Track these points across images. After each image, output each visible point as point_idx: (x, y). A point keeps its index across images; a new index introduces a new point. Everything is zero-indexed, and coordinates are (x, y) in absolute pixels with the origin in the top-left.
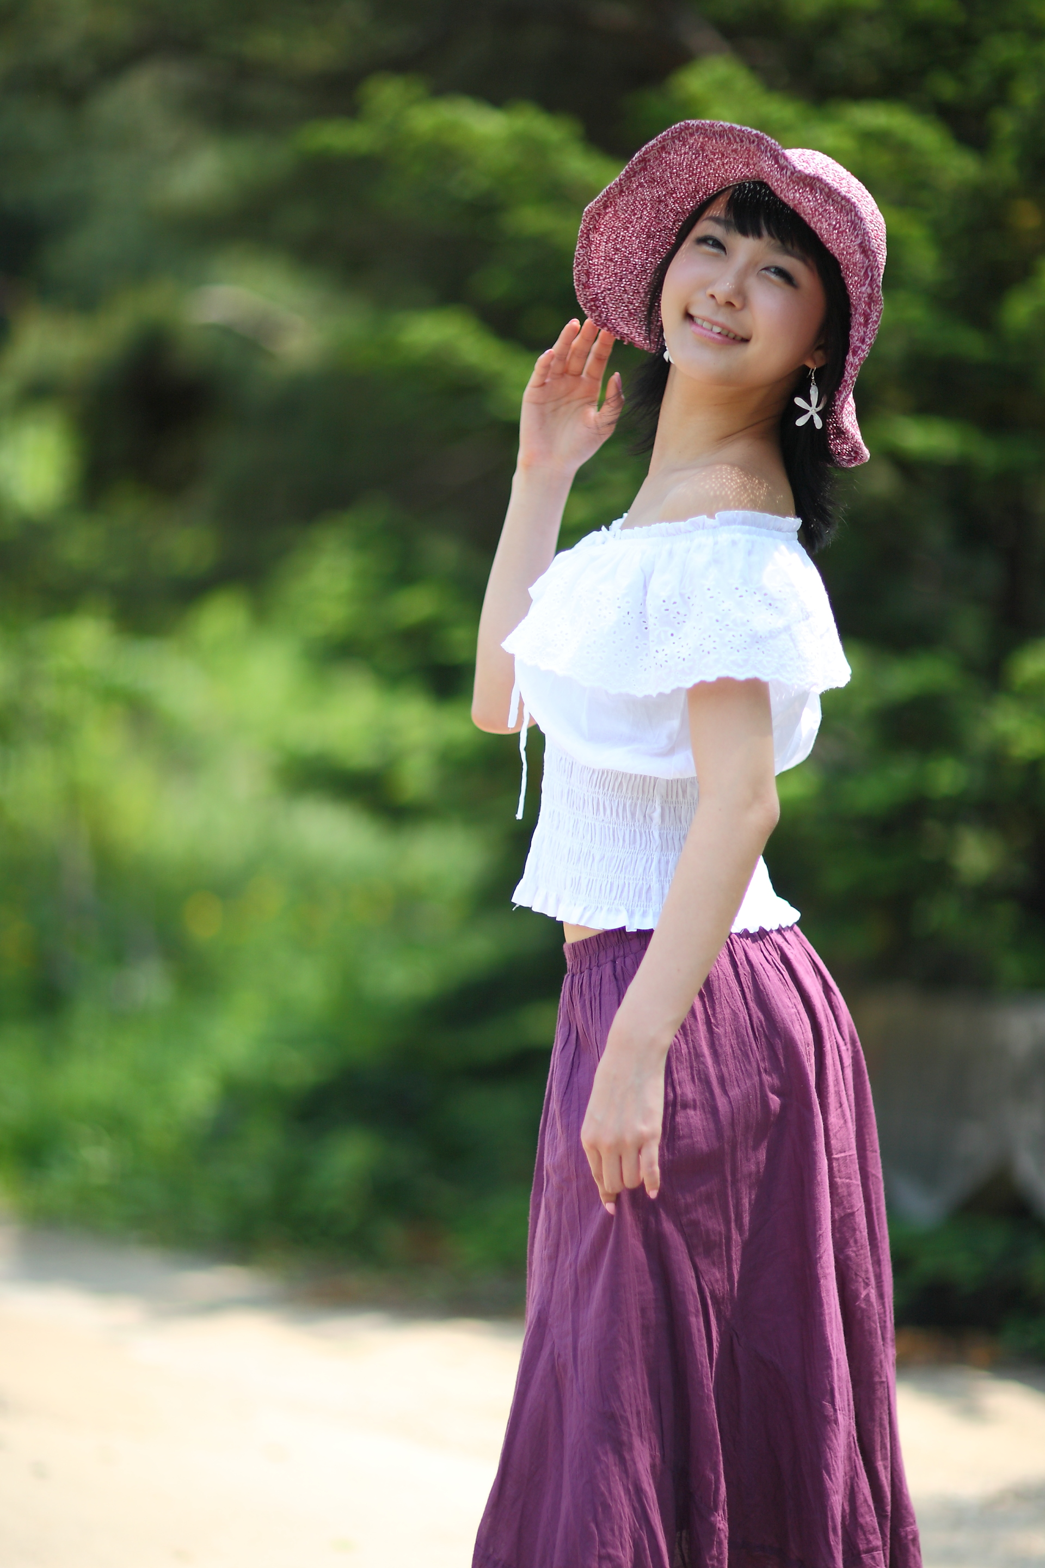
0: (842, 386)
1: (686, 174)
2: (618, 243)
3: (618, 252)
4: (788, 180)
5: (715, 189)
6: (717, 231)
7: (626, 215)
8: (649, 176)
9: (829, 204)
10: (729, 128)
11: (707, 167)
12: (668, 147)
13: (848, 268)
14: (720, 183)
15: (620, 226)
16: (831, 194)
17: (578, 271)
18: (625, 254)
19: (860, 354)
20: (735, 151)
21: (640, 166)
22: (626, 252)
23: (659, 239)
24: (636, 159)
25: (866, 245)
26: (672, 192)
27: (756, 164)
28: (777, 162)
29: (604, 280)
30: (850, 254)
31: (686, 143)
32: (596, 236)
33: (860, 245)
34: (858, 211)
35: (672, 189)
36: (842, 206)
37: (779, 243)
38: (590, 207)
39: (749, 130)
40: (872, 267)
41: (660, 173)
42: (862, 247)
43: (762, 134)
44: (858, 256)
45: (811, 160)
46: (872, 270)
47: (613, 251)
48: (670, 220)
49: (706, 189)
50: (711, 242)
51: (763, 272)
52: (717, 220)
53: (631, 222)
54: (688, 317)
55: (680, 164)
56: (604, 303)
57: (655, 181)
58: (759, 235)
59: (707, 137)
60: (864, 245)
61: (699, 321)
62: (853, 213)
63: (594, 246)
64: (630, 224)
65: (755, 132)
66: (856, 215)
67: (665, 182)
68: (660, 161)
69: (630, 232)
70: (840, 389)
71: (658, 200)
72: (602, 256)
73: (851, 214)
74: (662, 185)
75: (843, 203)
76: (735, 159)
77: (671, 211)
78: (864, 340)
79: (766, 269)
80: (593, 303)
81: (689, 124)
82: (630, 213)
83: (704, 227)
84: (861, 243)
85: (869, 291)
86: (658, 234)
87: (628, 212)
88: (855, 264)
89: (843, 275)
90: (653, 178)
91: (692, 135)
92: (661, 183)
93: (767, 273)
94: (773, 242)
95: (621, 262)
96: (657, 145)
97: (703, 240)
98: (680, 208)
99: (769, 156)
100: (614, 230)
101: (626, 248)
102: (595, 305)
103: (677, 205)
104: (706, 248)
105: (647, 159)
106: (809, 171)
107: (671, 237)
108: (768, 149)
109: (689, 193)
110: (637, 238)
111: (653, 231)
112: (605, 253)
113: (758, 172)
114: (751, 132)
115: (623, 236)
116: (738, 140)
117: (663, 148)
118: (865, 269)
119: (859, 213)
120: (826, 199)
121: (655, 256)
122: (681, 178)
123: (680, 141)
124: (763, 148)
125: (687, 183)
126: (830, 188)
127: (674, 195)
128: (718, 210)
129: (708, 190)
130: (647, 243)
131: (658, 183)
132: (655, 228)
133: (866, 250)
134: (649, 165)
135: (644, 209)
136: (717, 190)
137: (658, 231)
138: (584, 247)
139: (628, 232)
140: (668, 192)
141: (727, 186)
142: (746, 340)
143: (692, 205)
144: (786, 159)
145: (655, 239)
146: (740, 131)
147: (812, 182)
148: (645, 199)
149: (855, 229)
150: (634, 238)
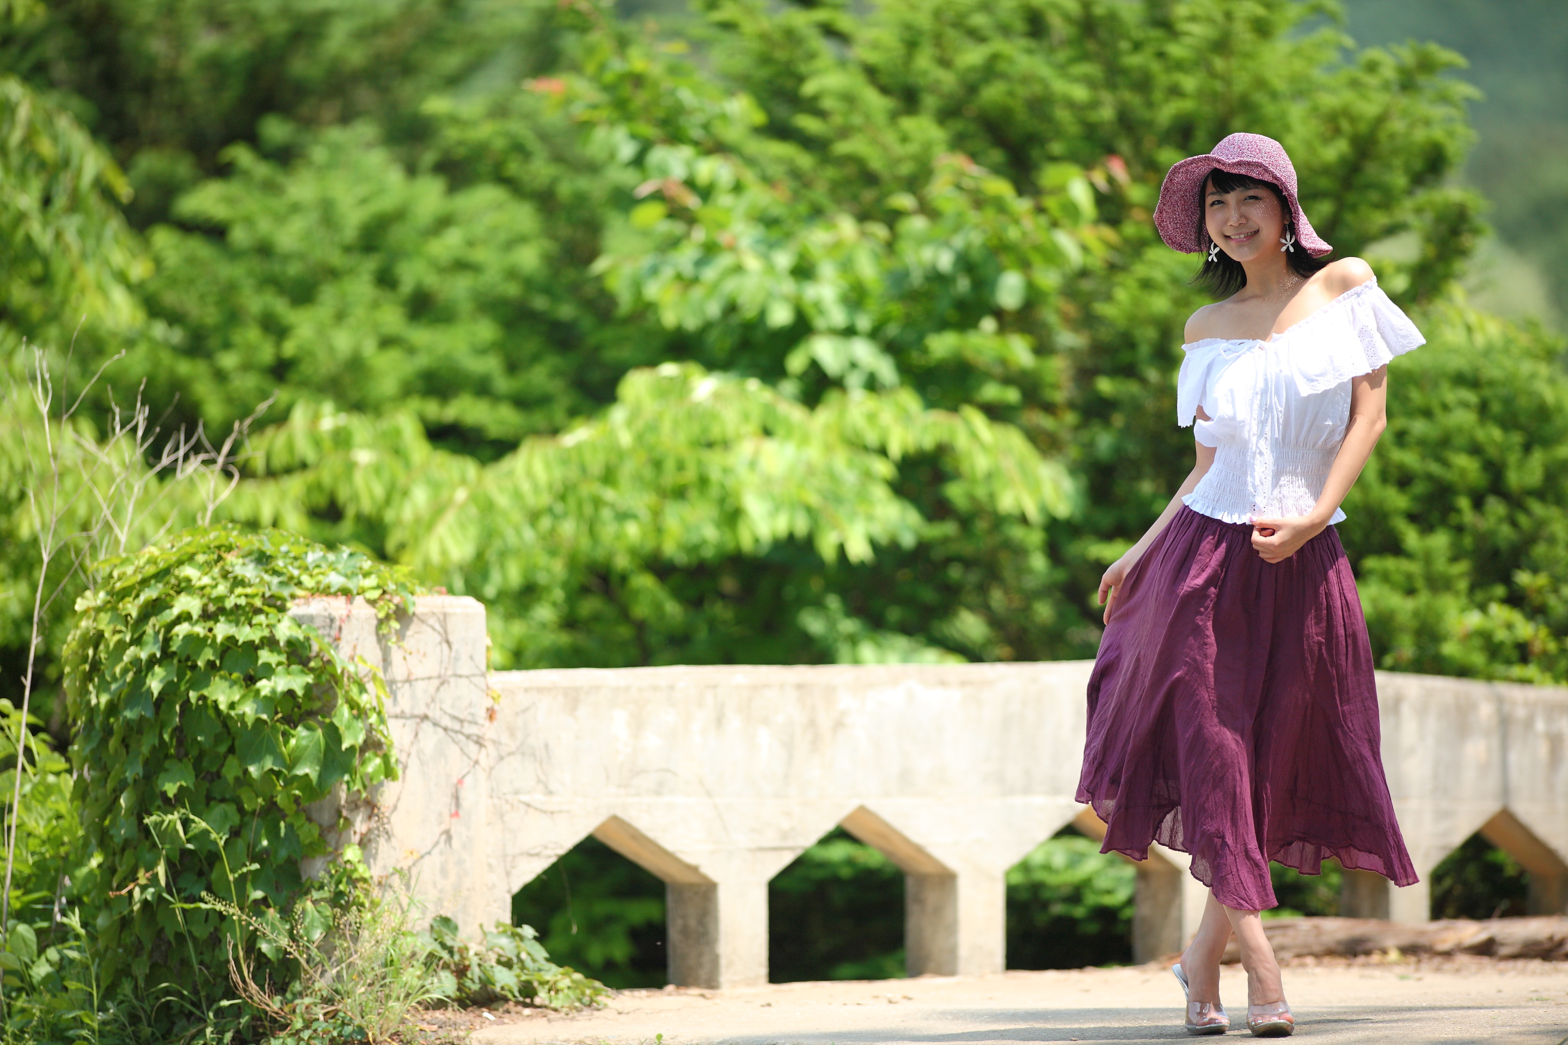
6: (1216, 198)
52: (1213, 194)
54: (1227, 237)
58: (1233, 189)
61: (1233, 237)
83: (1209, 200)
97: (1213, 204)
104: (1216, 207)
128: (1210, 188)
142: (1257, 232)
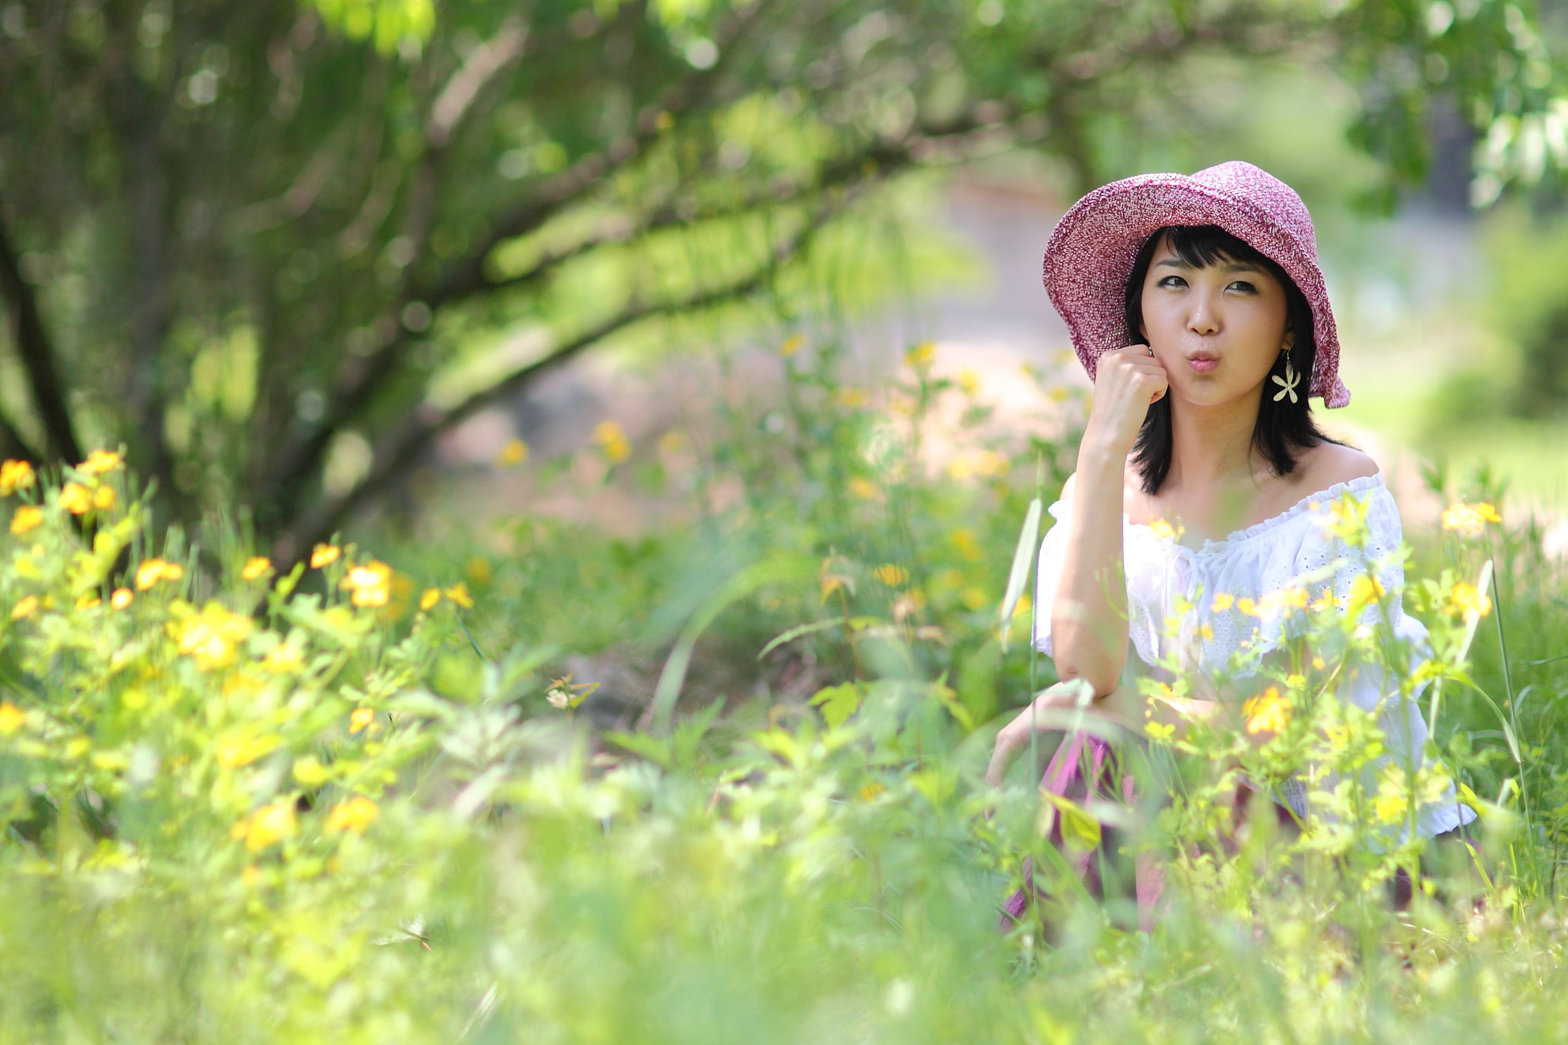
2: (1078, 264)
3: (1079, 272)
15: (1082, 247)
18: (1085, 274)
22: (1086, 272)
23: (1114, 258)
32: (1059, 258)
47: (1075, 271)
63: (1057, 269)
64: (1090, 245)
72: (1065, 278)
86: (1114, 253)
100: (1075, 250)
101: (1086, 267)
110: (1095, 258)
112: (1068, 274)
115: (1083, 257)
121: (1111, 276)
130: (1104, 263)
137: (1113, 251)
139: (1088, 252)
145: (1111, 258)
150: (1093, 258)
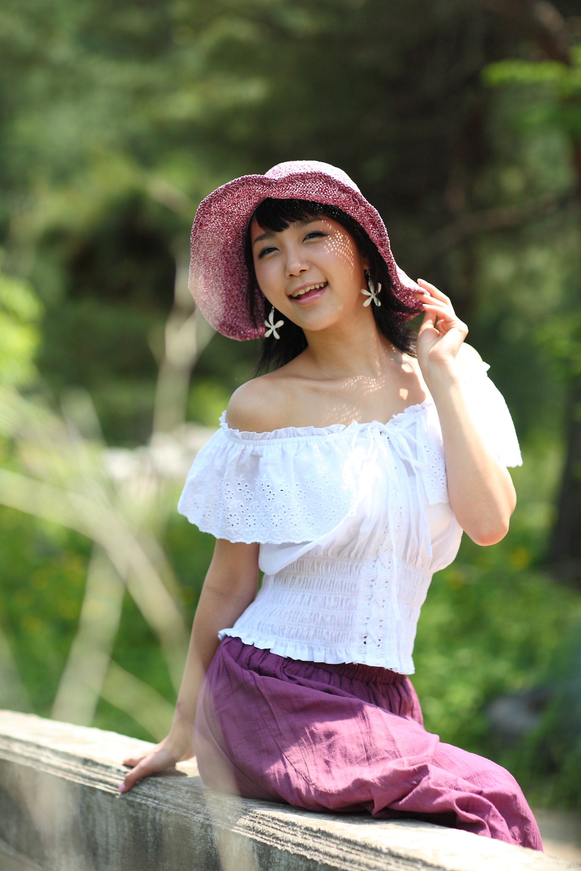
0: (389, 267)
1: (225, 229)
4: (277, 188)
5: (246, 224)
7: (211, 273)
8: (206, 245)
9: (307, 183)
10: (226, 187)
11: (233, 217)
12: (203, 222)
13: (343, 206)
14: (246, 219)
16: (303, 177)
17: (211, 321)
19: (385, 243)
20: (238, 197)
21: (197, 243)
24: (192, 241)
25: (342, 187)
26: (226, 244)
27: (254, 193)
28: (264, 184)
29: (228, 315)
30: (338, 198)
31: (211, 213)
33: (340, 190)
34: (324, 174)
35: (224, 242)
36: (314, 178)
37: (299, 222)
38: (190, 284)
39: (237, 179)
40: (355, 195)
41: (212, 239)
42: (341, 190)
43: (245, 176)
44: (344, 196)
45: (280, 170)
46: (356, 198)
48: (236, 259)
49: (242, 228)
50: (267, 252)
51: (305, 242)
53: (217, 275)
55: (218, 227)
56: (238, 326)
57: (212, 245)
59: (218, 201)
60: (341, 188)
62: (322, 177)
65: (240, 178)
66: (325, 176)
67: (218, 242)
68: (205, 232)
69: (221, 280)
70: (389, 269)
71: (221, 253)
73: (322, 178)
74: (217, 244)
75: (314, 176)
76: (242, 201)
77: (233, 254)
78: (381, 234)
79: (305, 239)
80: (231, 331)
81: (204, 202)
82: (212, 271)
84: (339, 188)
85: (363, 208)
87: (211, 271)
88: (345, 201)
89: (343, 211)
90: (209, 245)
91: (210, 206)
92: (216, 244)
93: (308, 241)
94: (295, 224)
95: (229, 299)
96: (197, 225)
98: (236, 248)
99: (257, 185)
102: (234, 331)
103: (233, 248)
105: (198, 237)
106: (284, 175)
107: (243, 267)
108: (254, 181)
109: (235, 237)
111: (232, 271)
113: (258, 196)
114: (238, 180)
116: (235, 189)
117: (201, 225)
118: (352, 199)
119: (325, 174)
120: (304, 181)
122: (225, 233)
123: (207, 214)
124: (251, 183)
125: (230, 234)
126: (300, 175)
127: (228, 245)
129: (243, 228)
131: (215, 244)
132: (232, 268)
133: (344, 190)
134: (202, 239)
135: (218, 263)
136: (247, 224)
138: (204, 307)
140: (223, 246)
141: (250, 217)
143: (241, 242)
144: (268, 179)
146: (232, 184)
147: (289, 179)
148: (214, 258)
149: (330, 184)
